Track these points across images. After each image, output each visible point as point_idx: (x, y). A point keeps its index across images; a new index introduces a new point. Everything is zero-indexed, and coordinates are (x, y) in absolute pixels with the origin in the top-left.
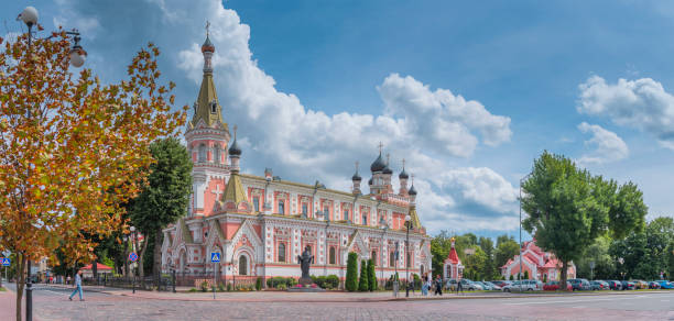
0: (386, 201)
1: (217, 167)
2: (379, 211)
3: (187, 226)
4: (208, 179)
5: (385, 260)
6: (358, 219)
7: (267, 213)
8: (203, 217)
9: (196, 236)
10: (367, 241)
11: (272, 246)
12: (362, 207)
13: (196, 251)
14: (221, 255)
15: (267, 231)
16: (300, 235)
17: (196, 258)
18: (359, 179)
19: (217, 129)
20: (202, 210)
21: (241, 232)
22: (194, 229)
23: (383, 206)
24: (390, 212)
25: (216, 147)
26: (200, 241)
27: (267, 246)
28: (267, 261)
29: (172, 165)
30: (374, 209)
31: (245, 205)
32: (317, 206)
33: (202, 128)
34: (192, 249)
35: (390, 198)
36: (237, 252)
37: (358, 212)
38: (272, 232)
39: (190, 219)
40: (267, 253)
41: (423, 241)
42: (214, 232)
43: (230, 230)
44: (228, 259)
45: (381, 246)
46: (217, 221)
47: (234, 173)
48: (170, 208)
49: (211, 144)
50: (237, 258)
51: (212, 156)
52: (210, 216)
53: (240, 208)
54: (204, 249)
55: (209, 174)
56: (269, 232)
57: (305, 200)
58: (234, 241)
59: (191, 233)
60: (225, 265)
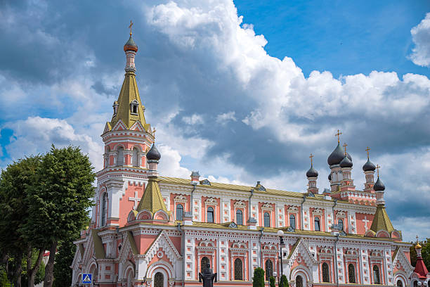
0: (346, 200)
1: (136, 172)
2: (336, 213)
3: (100, 238)
4: (125, 185)
5: (342, 274)
6: (308, 224)
7: (188, 223)
8: (117, 228)
9: (109, 250)
10: (315, 251)
11: (193, 260)
12: (312, 210)
13: (108, 268)
14: (134, 273)
15: (187, 244)
16: (227, 246)
17: (107, 277)
18: (316, 175)
19: (137, 131)
20: (116, 220)
21: (156, 246)
22: (106, 241)
23: (340, 206)
24: (352, 214)
25: (137, 149)
26: (114, 255)
27: (187, 260)
28: (187, 278)
29: (70, 177)
30: (329, 210)
31: (162, 214)
32: (255, 212)
33: (121, 129)
34: (103, 266)
35: (350, 197)
36: (152, 269)
37: (308, 215)
38: (193, 245)
39: (104, 230)
40: (187, 269)
41: (397, 248)
42: (127, 245)
43: (144, 243)
44: (140, 277)
45: (334, 257)
46: (131, 232)
47: (152, 179)
48: (65, 223)
49: (130, 147)
50: (151, 276)
51: (131, 160)
52: (125, 227)
53: (156, 217)
54: (117, 265)
55: (126, 180)
56: (190, 245)
57: (239, 205)
58: (149, 255)
59: (104, 245)
60: (137, 283)
